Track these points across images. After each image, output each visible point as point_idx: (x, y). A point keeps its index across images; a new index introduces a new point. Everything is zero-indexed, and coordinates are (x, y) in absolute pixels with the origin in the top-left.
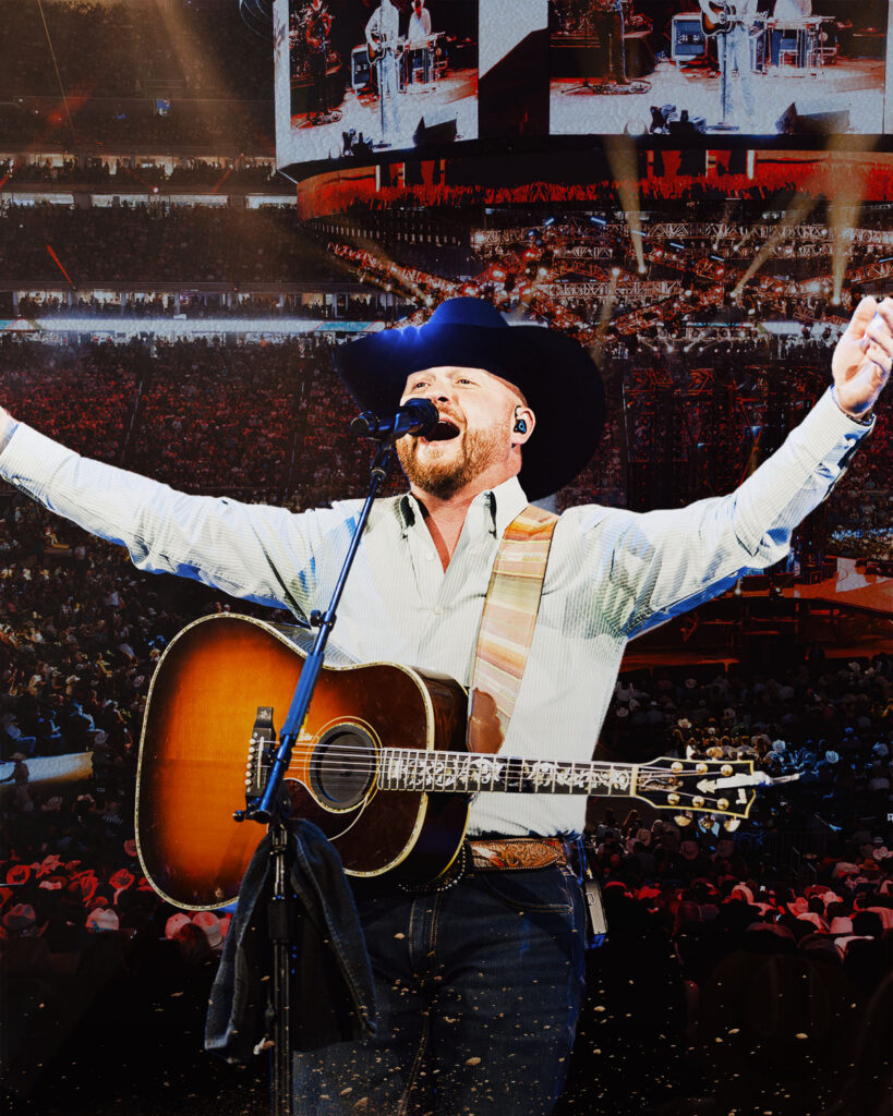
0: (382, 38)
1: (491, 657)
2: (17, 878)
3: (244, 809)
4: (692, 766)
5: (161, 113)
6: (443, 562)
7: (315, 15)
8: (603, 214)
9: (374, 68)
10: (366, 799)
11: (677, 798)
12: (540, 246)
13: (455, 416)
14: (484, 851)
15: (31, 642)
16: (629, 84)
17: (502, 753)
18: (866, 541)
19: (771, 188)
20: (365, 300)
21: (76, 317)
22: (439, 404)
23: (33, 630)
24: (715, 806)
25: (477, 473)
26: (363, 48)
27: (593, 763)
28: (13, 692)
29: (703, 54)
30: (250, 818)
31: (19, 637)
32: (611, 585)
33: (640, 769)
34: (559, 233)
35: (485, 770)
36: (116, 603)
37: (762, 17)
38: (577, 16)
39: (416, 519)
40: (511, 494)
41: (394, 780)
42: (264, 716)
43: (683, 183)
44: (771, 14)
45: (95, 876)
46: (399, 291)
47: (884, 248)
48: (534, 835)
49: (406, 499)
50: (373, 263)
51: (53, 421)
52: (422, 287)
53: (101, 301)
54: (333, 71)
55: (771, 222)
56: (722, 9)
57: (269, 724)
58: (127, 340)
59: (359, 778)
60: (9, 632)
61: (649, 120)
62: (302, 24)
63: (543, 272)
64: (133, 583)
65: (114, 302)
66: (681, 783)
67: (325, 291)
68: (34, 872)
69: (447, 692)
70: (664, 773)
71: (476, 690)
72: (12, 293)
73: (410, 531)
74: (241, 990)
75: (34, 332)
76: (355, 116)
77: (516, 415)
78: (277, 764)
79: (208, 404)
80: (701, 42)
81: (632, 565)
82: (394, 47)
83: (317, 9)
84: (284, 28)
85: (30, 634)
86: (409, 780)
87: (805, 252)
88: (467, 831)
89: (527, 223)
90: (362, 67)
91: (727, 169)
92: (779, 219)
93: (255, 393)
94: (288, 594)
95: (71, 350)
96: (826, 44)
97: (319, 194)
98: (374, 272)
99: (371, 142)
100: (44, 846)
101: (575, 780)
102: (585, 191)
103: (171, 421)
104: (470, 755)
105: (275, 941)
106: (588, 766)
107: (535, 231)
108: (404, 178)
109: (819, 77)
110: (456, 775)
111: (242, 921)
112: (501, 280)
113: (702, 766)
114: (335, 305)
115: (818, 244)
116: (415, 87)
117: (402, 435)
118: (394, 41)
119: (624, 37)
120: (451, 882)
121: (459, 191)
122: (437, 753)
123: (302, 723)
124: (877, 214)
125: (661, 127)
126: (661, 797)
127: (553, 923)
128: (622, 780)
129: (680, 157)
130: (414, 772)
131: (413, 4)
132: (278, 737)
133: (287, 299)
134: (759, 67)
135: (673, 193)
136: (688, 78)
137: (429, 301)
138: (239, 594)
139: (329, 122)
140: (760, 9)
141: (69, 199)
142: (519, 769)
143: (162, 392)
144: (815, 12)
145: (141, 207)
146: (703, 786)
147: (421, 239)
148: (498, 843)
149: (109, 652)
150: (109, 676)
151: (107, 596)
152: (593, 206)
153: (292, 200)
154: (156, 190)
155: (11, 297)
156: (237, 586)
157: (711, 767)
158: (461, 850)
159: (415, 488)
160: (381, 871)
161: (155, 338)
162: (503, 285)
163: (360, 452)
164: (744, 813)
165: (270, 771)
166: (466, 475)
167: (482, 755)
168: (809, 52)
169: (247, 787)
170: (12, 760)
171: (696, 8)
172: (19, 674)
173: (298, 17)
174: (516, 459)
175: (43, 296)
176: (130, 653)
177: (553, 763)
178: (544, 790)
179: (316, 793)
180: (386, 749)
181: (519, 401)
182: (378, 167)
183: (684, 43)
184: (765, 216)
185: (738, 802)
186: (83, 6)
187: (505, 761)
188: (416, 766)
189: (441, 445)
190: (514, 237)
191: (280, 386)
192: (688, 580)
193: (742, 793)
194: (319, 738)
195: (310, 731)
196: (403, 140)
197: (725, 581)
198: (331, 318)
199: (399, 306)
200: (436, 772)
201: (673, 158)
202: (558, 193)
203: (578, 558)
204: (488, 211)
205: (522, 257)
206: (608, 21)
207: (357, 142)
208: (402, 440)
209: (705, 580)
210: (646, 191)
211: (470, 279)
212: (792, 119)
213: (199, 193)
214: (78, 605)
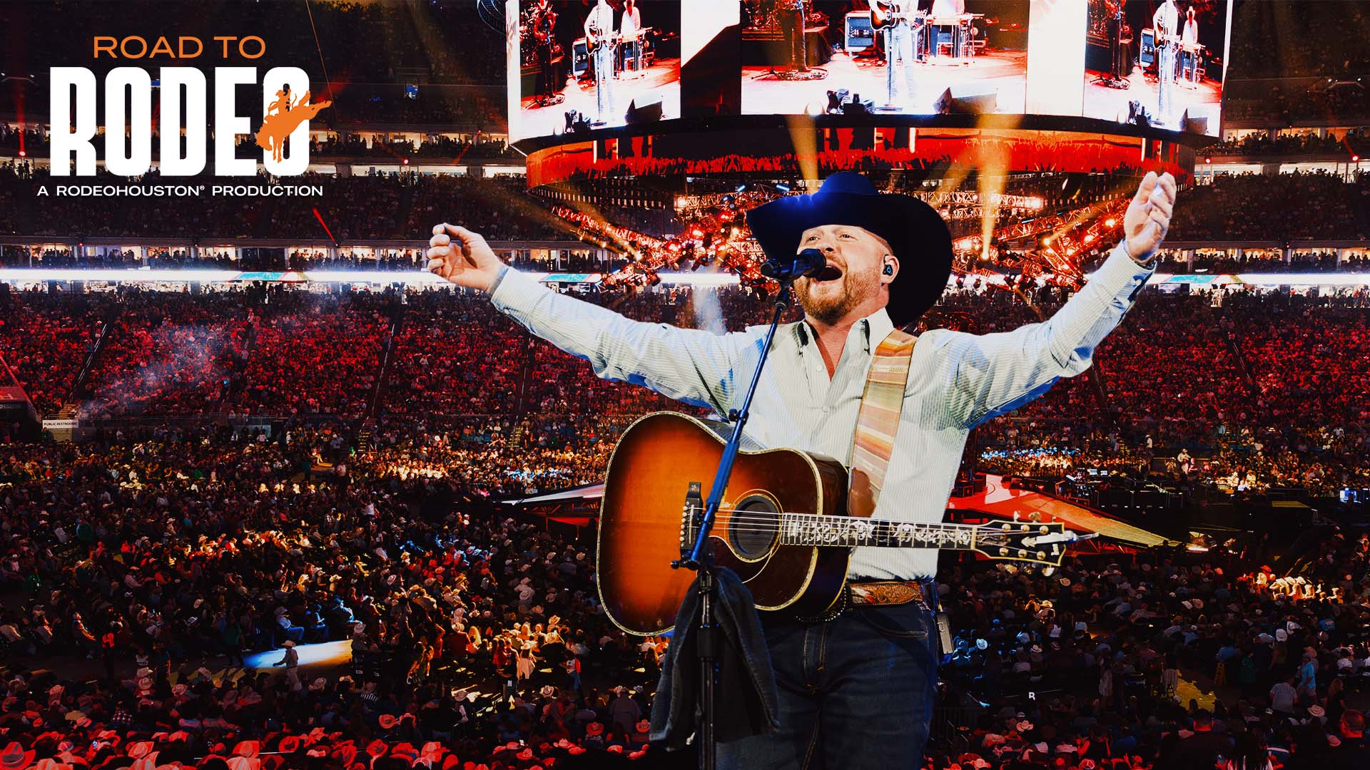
0: (599, 32)
1: (865, 444)
2: (288, 747)
3: (679, 559)
4: (1018, 527)
5: (410, 96)
6: (829, 372)
7: (542, 13)
8: (787, 182)
9: (592, 58)
10: (771, 552)
11: (1007, 551)
12: (732, 210)
13: (838, 262)
14: (860, 591)
15: (300, 546)
16: (809, 71)
17: (874, 517)
18: (1010, 461)
19: (930, 160)
20: (584, 255)
21: (337, 269)
22: (826, 253)
23: (301, 536)
24: (1035, 557)
25: (856, 305)
26: (583, 41)
27: (943, 525)
28: (284, 589)
29: (872, 46)
30: (684, 566)
31: (289, 542)
32: (956, 390)
33: (978, 529)
34: (749, 198)
35: (861, 529)
36: (372, 513)
37: (922, 14)
38: (764, 13)
39: (809, 340)
40: (881, 322)
41: (792, 537)
42: (694, 488)
43: (855, 156)
44: (929, 12)
45: (354, 745)
46: (613, 248)
47: (1026, 211)
48: (898, 579)
49: (801, 325)
50: (591, 223)
51: (319, 358)
52: (633, 244)
53: (360, 257)
54: (556, 60)
55: (930, 189)
56: (888, 7)
57: (698, 495)
58: (381, 290)
59: (766, 536)
60: (281, 537)
61: (826, 102)
62: (530, 21)
63: (735, 231)
64: (386, 496)
65: (371, 257)
66: (1009, 540)
67: (550, 247)
68: (302, 742)
69: (833, 471)
70: (997, 532)
71: (855, 469)
72: (283, 249)
73: (804, 349)
74: (676, 696)
75: (302, 282)
76: (575, 98)
77: (885, 262)
78: (704, 525)
79: (450, 344)
80: (870, 36)
81: (972, 374)
82: (609, 40)
83: (543, 8)
84: (515, 23)
85: (299, 540)
86: (804, 537)
87: (958, 214)
88: (847, 576)
89: (722, 190)
90: (582, 57)
91: (892, 144)
92: (936, 186)
93: (490, 334)
94: (712, 396)
95: (334, 298)
96: (976, 38)
97: (544, 164)
98: (592, 232)
99: (589, 121)
100: (311, 720)
101: (929, 536)
102: (771, 162)
103: (419, 358)
104: (850, 518)
105: (702, 659)
106: (939, 527)
107: (729, 196)
108: (617, 151)
109: (971, 65)
110: (839, 534)
111: (678, 644)
112: (700, 239)
113: (1025, 527)
114: (558, 260)
115: (970, 208)
116: (627, 74)
117: (799, 276)
118: (609, 35)
119: (805, 31)
120: (836, 615)
121: (665, 162)
122: (825, 517)
123: (723, 494)
124: (1020, 182)
125: (836, 108)
126: (994, 551)
127: (912, 645)
128: (965, 537)
129: (853, 134)
130: (808, 532)
131: (625, 4)
132: (704, 505)
133: (518, 255)
134: (920, 57)
135: (847, 165)
136: (859, 67)
137: (639, 256)
138: (676, 397)
139: (554, 104)
140: (921, 8)
141: (332, 170)
142: (887, 529)
143: (411, 334)
144: (967, 10)
145: (394, 176)
146: (1026, 542)
147: (632, 204)
148: (871, 585)
149: (366, 555)
150: (366, 575)
151: (364, 507)
152: (778, 175)
153: (522, 170)
154: (406, 162)
155: (283, 253)
156: (674, 391)
157: (1032, 528)
158: (843, 590)
159: (808, 317)
160: (782, 606)
161: (405, 288)
162: (701, 242)
163: (580, 385)
164: (1057, 563)
165: (699, 530)
166: (847, 307)
167: (859, 518)
168: (962, 45)
169: (681, 542)
170: (283, 647)
171: (866, 6)
172: (289, 573)
173: (527, 14)
174: (885, 294)
175: (310, 252)
176: (383, 554)
177: (912, 525)
178: (906, 545)
179: (734, 547)
180: (786, 514)
181: (887, 251)
182: (595, 142)
183: (856, 36)
184: (925, 184)
185: (1052, 554)
186: (344, 5)
187: (876, 523)
188: (809, 527)
189: (828, 284)
190: (711, 202)
191: (512, 328)
192: (1015, 385)
193: (1055, 547)
194: (736, 506)
195: (729, 500)
196: (617, 119)
197: (1044, 386)
198: (555, 270)
199: (613, 260)
200: (824, 532)
201: (846, 134)
202: (748, 164)
203: (931, 371)
204: (689, 179)
205: (718, 218)
206: (791, 18)
207: (577, 121)
208: (798, 280)
209: (1027, 386)
210: (823, 163)
211: (673, 237)
212: (948, 102)
213: (442, 164)
214: (340, 515)
